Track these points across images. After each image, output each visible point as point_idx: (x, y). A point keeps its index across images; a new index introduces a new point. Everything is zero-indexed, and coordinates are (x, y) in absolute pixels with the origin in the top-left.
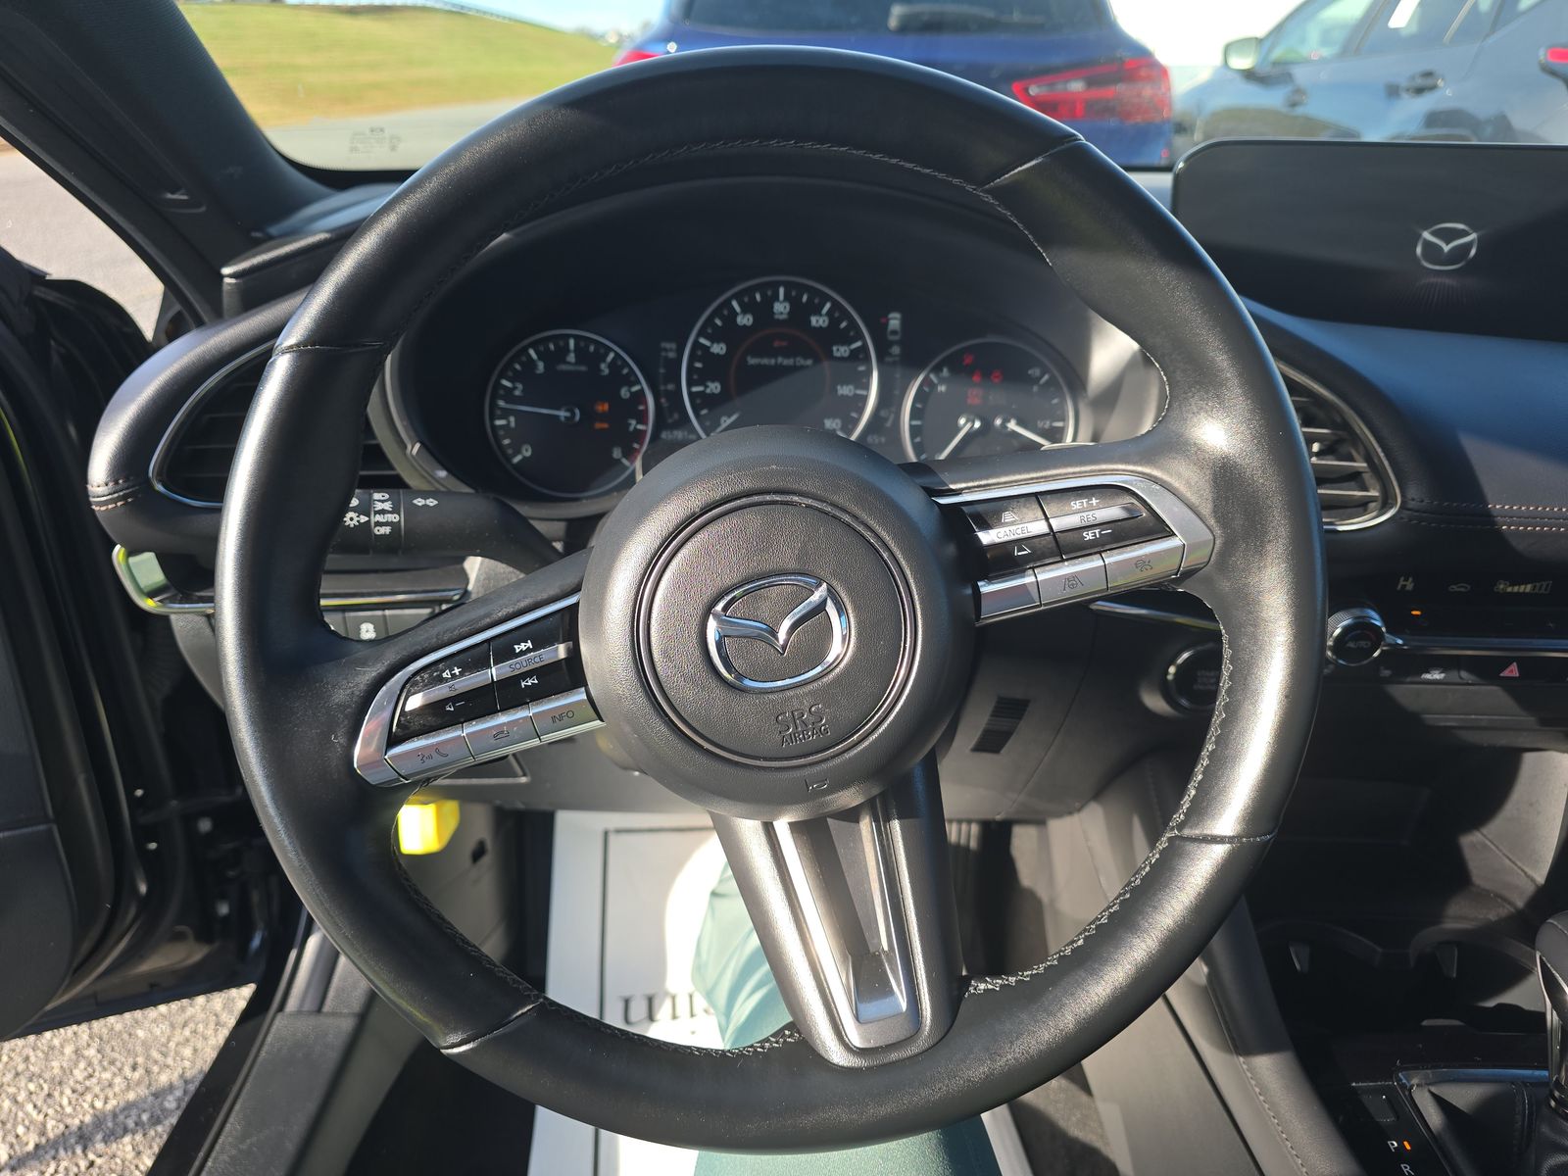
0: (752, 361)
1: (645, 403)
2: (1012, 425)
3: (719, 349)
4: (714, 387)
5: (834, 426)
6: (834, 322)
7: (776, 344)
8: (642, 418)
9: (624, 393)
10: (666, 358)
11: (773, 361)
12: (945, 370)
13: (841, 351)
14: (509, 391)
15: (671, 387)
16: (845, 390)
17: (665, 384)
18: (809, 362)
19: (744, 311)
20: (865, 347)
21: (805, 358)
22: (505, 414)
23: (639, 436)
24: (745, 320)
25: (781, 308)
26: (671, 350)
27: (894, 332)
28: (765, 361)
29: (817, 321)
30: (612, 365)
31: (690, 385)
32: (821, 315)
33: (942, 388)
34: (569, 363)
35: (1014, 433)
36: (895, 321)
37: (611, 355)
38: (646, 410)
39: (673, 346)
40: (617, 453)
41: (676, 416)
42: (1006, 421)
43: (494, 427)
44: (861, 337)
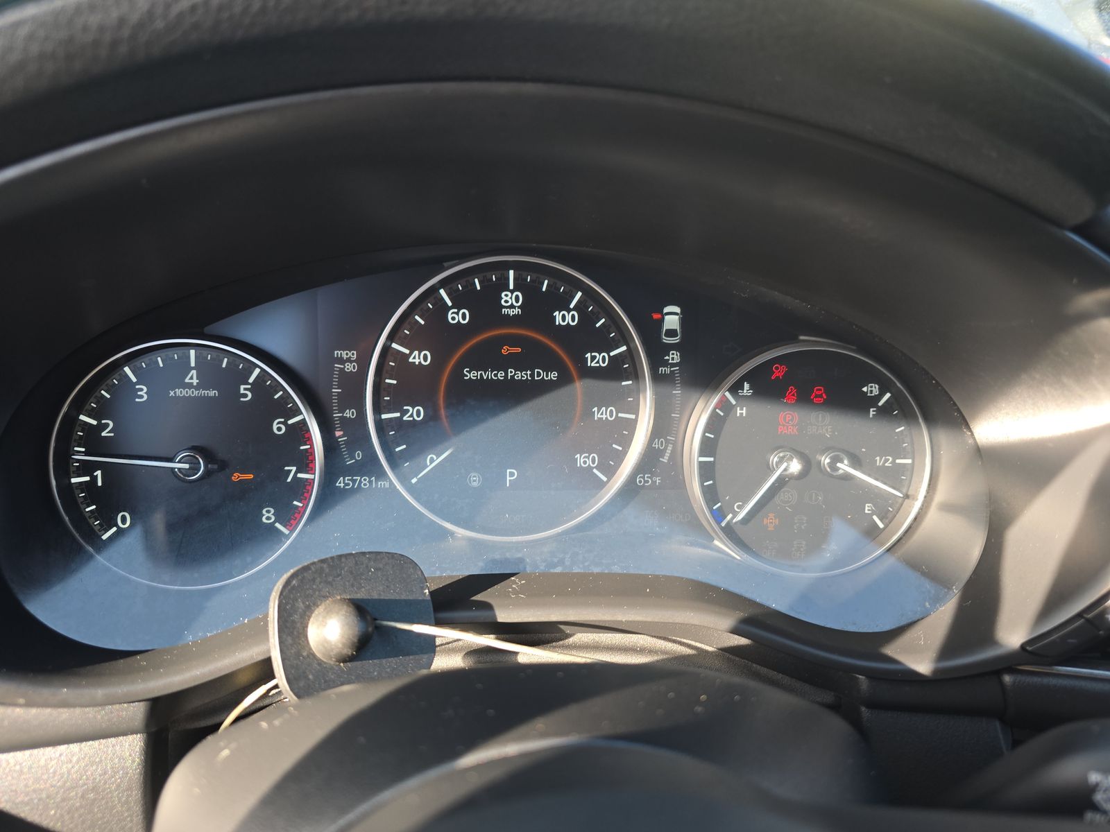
0: (472, 375)
1: (309, 440)
2: (844, 467)
3: (420, 358)
4: (415, 413)
5: (589, 462)
6: (586, 319)
7: (505, 350)
8: (305, 462)
9: (278, 427)
10: (342, 370)
11: (501, 375)
12: (746, 386)
13: (598, 360)
14: (93, 432)
15: (349, 414)
16: (603, 414)
17: (342, 411)
18: (553, 376)
19: (458, 305)
20: (631, 354)
21: (547, 369)
22: (87, 468)
23: (301, 489)
24: (457, 317)
25: (511, 300)
26: (349, 360)
27: (672, 333)
28: (489, 375)
29: (564, 318)
30: (258, 387)
31: (378, 409)
32: (569, 311)
33: (741, 411)
34: (190, 386)
35: (847, 477)
36: (672, 319)
37: (257, 371)
38: (311, 452)
39: (353, 355)
40: (268, 515)
41: (359, 455)
42: (836, 460)
43: (67, 491)
44: (625, 338)
